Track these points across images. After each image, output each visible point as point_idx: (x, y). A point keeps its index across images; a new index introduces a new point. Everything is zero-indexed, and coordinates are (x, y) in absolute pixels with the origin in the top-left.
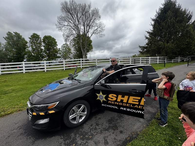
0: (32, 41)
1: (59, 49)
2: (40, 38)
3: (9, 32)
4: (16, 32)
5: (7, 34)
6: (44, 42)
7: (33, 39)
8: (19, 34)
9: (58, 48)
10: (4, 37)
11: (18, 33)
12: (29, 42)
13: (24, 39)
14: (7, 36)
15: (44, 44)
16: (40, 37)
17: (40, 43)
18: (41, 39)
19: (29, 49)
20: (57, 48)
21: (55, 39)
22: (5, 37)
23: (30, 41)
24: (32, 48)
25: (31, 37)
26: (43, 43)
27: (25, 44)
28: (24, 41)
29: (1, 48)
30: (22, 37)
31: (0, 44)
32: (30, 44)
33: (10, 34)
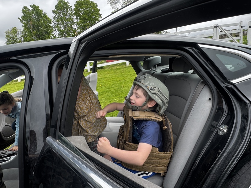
0: (58, 17)
2: (69, 8)
3: (25, 7)
4: (34, 5)
5: (23, 12)
6: (77, 14)
7: (59, 13)
8: (38, 7)
10: (19, 19)
11: (36, 7)
12: (53, 20)
13: (45, 16)
14: (22, 14)
16: (70, 5)
17: (71, 19)
18: (72, 10)
19: (54, 32)
21: (97, 4)
22: (20, 18)
23: (55, 17)
24: (59, 30)
25: (55, 9)
26: (75, 17)
27: (48, 24)
28: (47, 18)
29: (18, 37)
30: (43, 12)
31: (16, 31)
32: (55, 22)
33: (26, 10)
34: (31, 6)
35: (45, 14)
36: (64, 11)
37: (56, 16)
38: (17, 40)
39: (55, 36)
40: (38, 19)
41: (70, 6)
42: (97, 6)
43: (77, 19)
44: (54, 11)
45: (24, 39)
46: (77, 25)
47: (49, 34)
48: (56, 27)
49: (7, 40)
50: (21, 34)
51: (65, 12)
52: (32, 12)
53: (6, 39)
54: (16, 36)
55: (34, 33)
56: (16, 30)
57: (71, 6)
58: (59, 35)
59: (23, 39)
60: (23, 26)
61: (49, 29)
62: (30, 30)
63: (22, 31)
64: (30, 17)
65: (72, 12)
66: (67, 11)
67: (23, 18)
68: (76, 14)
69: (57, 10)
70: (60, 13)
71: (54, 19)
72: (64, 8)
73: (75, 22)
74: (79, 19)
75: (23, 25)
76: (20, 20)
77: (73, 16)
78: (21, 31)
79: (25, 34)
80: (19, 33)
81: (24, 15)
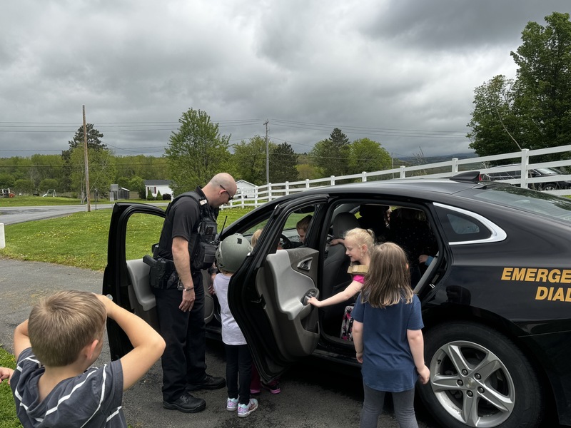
29: (502, 98)
33: (532, 31)
34: (546, 19)
38: (497, 104)
40: (560, 47)
45: (516, 101)
49: (477, 107)
50: (511, 91)
52: (549, 32)
53: (475, 105)
54: (498, 97)
55: (543, 84)
56: (500, 81)
59: (513, 102)
60: (518, 71)
62: (533, 78)
63: (514, 81)
64: (539, 46)
67: (522, 51)
75: (519, 67)
76: (515, 56)
78: (511, 83)
79: (521, 89)
80: (508, 88)
81: (525, 44)
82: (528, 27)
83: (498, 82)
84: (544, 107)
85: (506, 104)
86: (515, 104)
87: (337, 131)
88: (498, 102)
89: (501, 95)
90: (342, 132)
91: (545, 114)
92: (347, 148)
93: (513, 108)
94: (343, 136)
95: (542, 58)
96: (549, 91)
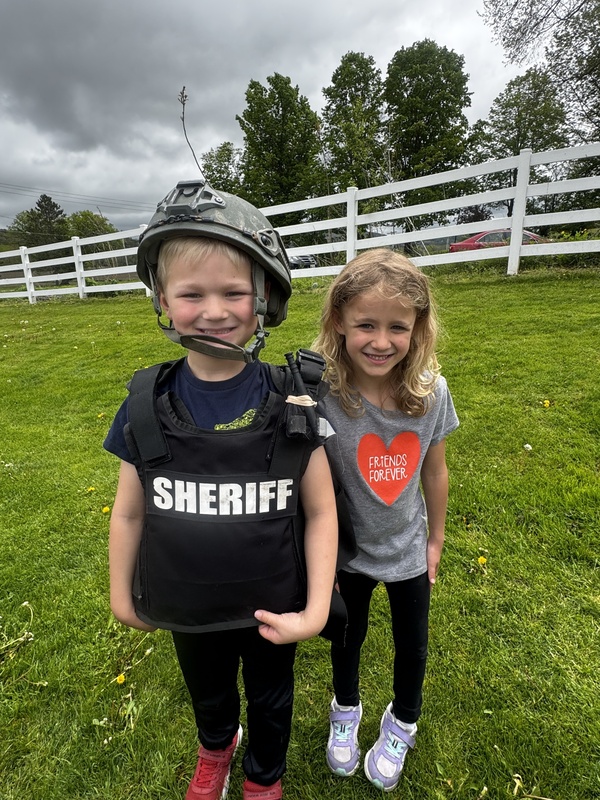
0: (339, 107)
1: (481, 124)
2: (373, 77)
3: (254, 85)
4: (277, 76)
5: (249, 98)
6: (391, 95)
7: (341, 96)
8: (288, 81)
9: (472, 123)
10: (238, 118)
11: (282, 80)
12: (322, 118)
13: (304, 106)
14: (246, 106)
15: (389, 111)
16: (376, 67)
17: (372, 113)
18: (379, 83)
19: (321, 156)
20: (465, 123)
21: (462, 59)
22: (241, 115)
23: (328, 108)
24: (335, 151)
25: (333, 85)
26: (386, 104)
27: (310, 132)
28: (307, 114)
29: (232, 169)
30: (299, 96)
31: (230, 151)
32: (327, 125)
33: (256, 93)
34: (269, 79)
35: (304, 101)
36: (357, 90)
37: (333, 107)
38: (228, 176)
39: (322, 168)
40: (284, 116)
41: (375, 72)
42: (461, 65)
43: (390, 113)
44: (328, 92)
45: (246, 175)
46: (387, 131)
47: (306, 160)
48: (327, 140)
50: (240, 163)
51: (359, 93)
52: (272, 95)
54: (227, 168)
55: (268, 155)
56: (228, 150)
57: (379, 72)
58: (333, 162)
59: (243, 175)
60: (245, 139)
61: (309, 148)
62: (260, 150)
63: (243, 152)
64: (263, 112)
65: (380, 90)
66: (366, 88)
67: (248, 115)
68: (388, 97)
69: (339, 86)
70: (345, 94)
71: (324, 114)
72: (359, 81)
73: (382, 121)
74: (396, 110)
75: (246, 135)
76: (241, 122)
77: (381, 104)
78: (240, 154)
79: (249, 162)
80: (237, 158)
81: (250, 107)
82: (251, 87)
83: (225, 152)
84: (272, 183)
85: (237, 178)
86: (245, 178)
87: (45, 198)
88: (229, 174)
89: (230, 166)
90: (52, 200)
91: (274, 190)
92: (62, 222)
93: (244, 183)
94: (55, 205)
95: (267, 126)
96: (276, 165)
